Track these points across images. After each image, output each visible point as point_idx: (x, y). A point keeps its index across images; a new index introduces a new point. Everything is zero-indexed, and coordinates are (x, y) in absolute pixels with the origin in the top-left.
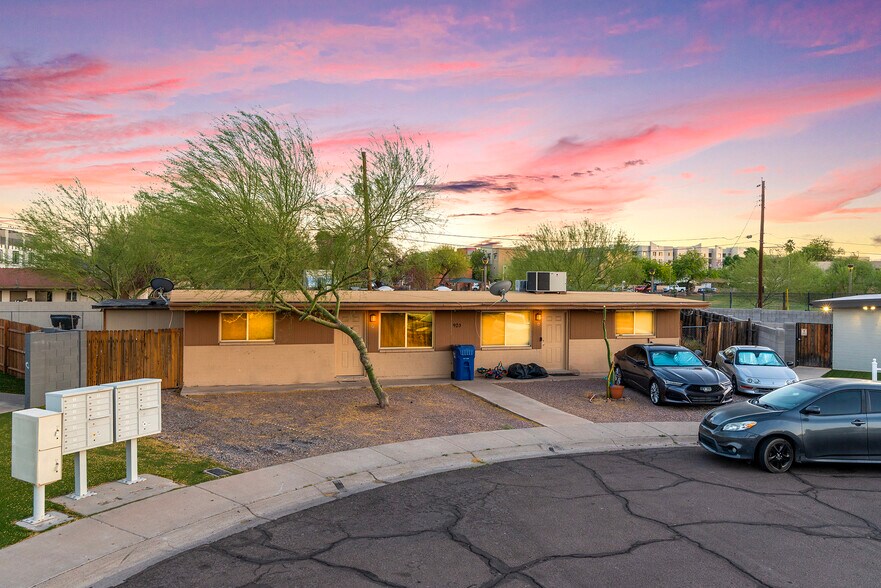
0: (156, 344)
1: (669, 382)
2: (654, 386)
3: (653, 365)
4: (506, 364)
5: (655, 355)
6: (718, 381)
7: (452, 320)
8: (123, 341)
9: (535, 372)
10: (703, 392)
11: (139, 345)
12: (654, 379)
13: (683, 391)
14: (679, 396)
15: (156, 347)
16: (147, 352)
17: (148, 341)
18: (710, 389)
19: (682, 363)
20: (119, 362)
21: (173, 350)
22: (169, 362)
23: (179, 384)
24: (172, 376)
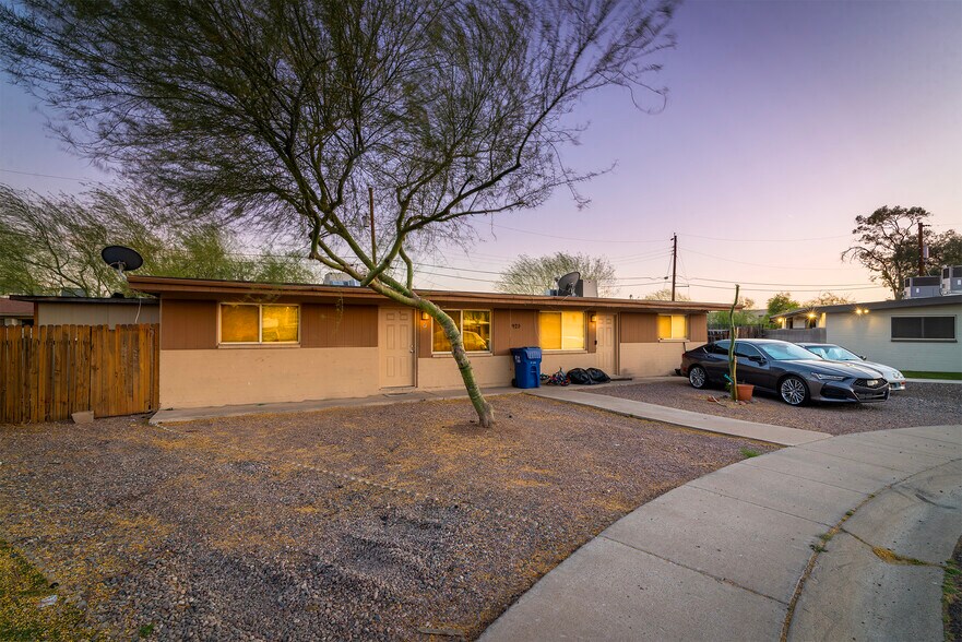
0: (111, 347)
1: (824, 376)
3: (774, 359)
7: (511, 320)
8: (50, 342)
11: (80, 349)
12: (790, 375)
13: (848, 386)
14: (842, 393)
15: (113, 351)
17: (96, 343)
18: (877, 383)
20: (43, 375)
21: (142, 356)
22: (135, 374)
23: (153, 406)
24: (141, 394)
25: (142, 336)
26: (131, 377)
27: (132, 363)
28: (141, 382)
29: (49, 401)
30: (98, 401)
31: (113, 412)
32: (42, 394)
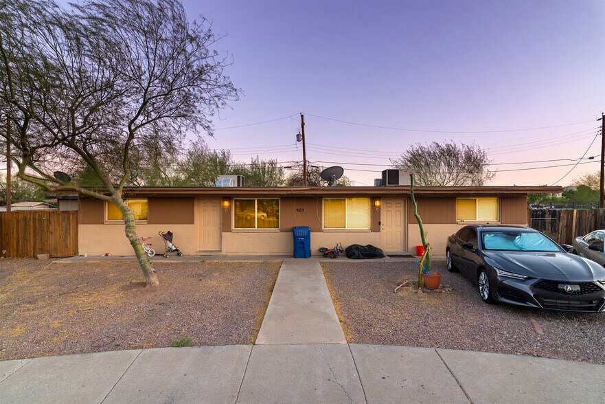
0: (58, 223)
1: (503, 273)
2: (483, 276)
3: (484, 248)
4: (345, 245)
5: (487, 237)
6: (592, 276)
7: (295, 206)
8: (34, 219)
9: (371, 252)
10: (563, 291)
11: (45, 223)
12: (483, 268)
13: (526, 288)
14: (522, 296)
15: (59, 225)
16: (51, 228)
17: (52, 220)
18: (578, 288)
19: (527, 247)
20: (32, 235)
21: (71, 227)
22: (68, 236)
23: (76, 253)
24: (71, 246)
25: (71, 217)
26: (67, 238)
27: (67, 231)
28: (70, 240)
29: (34, 247)
30: (53, 249)
31: (59, 255)
32: (32, 244)
